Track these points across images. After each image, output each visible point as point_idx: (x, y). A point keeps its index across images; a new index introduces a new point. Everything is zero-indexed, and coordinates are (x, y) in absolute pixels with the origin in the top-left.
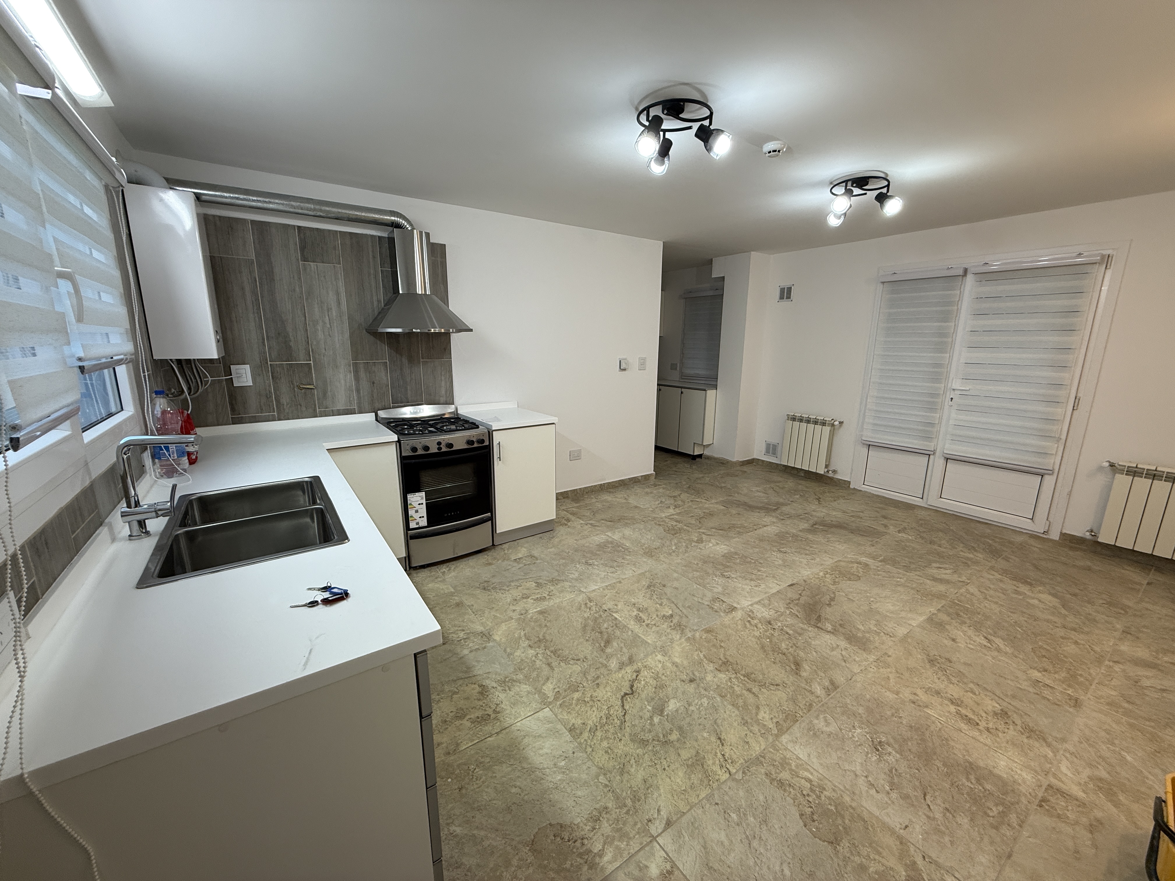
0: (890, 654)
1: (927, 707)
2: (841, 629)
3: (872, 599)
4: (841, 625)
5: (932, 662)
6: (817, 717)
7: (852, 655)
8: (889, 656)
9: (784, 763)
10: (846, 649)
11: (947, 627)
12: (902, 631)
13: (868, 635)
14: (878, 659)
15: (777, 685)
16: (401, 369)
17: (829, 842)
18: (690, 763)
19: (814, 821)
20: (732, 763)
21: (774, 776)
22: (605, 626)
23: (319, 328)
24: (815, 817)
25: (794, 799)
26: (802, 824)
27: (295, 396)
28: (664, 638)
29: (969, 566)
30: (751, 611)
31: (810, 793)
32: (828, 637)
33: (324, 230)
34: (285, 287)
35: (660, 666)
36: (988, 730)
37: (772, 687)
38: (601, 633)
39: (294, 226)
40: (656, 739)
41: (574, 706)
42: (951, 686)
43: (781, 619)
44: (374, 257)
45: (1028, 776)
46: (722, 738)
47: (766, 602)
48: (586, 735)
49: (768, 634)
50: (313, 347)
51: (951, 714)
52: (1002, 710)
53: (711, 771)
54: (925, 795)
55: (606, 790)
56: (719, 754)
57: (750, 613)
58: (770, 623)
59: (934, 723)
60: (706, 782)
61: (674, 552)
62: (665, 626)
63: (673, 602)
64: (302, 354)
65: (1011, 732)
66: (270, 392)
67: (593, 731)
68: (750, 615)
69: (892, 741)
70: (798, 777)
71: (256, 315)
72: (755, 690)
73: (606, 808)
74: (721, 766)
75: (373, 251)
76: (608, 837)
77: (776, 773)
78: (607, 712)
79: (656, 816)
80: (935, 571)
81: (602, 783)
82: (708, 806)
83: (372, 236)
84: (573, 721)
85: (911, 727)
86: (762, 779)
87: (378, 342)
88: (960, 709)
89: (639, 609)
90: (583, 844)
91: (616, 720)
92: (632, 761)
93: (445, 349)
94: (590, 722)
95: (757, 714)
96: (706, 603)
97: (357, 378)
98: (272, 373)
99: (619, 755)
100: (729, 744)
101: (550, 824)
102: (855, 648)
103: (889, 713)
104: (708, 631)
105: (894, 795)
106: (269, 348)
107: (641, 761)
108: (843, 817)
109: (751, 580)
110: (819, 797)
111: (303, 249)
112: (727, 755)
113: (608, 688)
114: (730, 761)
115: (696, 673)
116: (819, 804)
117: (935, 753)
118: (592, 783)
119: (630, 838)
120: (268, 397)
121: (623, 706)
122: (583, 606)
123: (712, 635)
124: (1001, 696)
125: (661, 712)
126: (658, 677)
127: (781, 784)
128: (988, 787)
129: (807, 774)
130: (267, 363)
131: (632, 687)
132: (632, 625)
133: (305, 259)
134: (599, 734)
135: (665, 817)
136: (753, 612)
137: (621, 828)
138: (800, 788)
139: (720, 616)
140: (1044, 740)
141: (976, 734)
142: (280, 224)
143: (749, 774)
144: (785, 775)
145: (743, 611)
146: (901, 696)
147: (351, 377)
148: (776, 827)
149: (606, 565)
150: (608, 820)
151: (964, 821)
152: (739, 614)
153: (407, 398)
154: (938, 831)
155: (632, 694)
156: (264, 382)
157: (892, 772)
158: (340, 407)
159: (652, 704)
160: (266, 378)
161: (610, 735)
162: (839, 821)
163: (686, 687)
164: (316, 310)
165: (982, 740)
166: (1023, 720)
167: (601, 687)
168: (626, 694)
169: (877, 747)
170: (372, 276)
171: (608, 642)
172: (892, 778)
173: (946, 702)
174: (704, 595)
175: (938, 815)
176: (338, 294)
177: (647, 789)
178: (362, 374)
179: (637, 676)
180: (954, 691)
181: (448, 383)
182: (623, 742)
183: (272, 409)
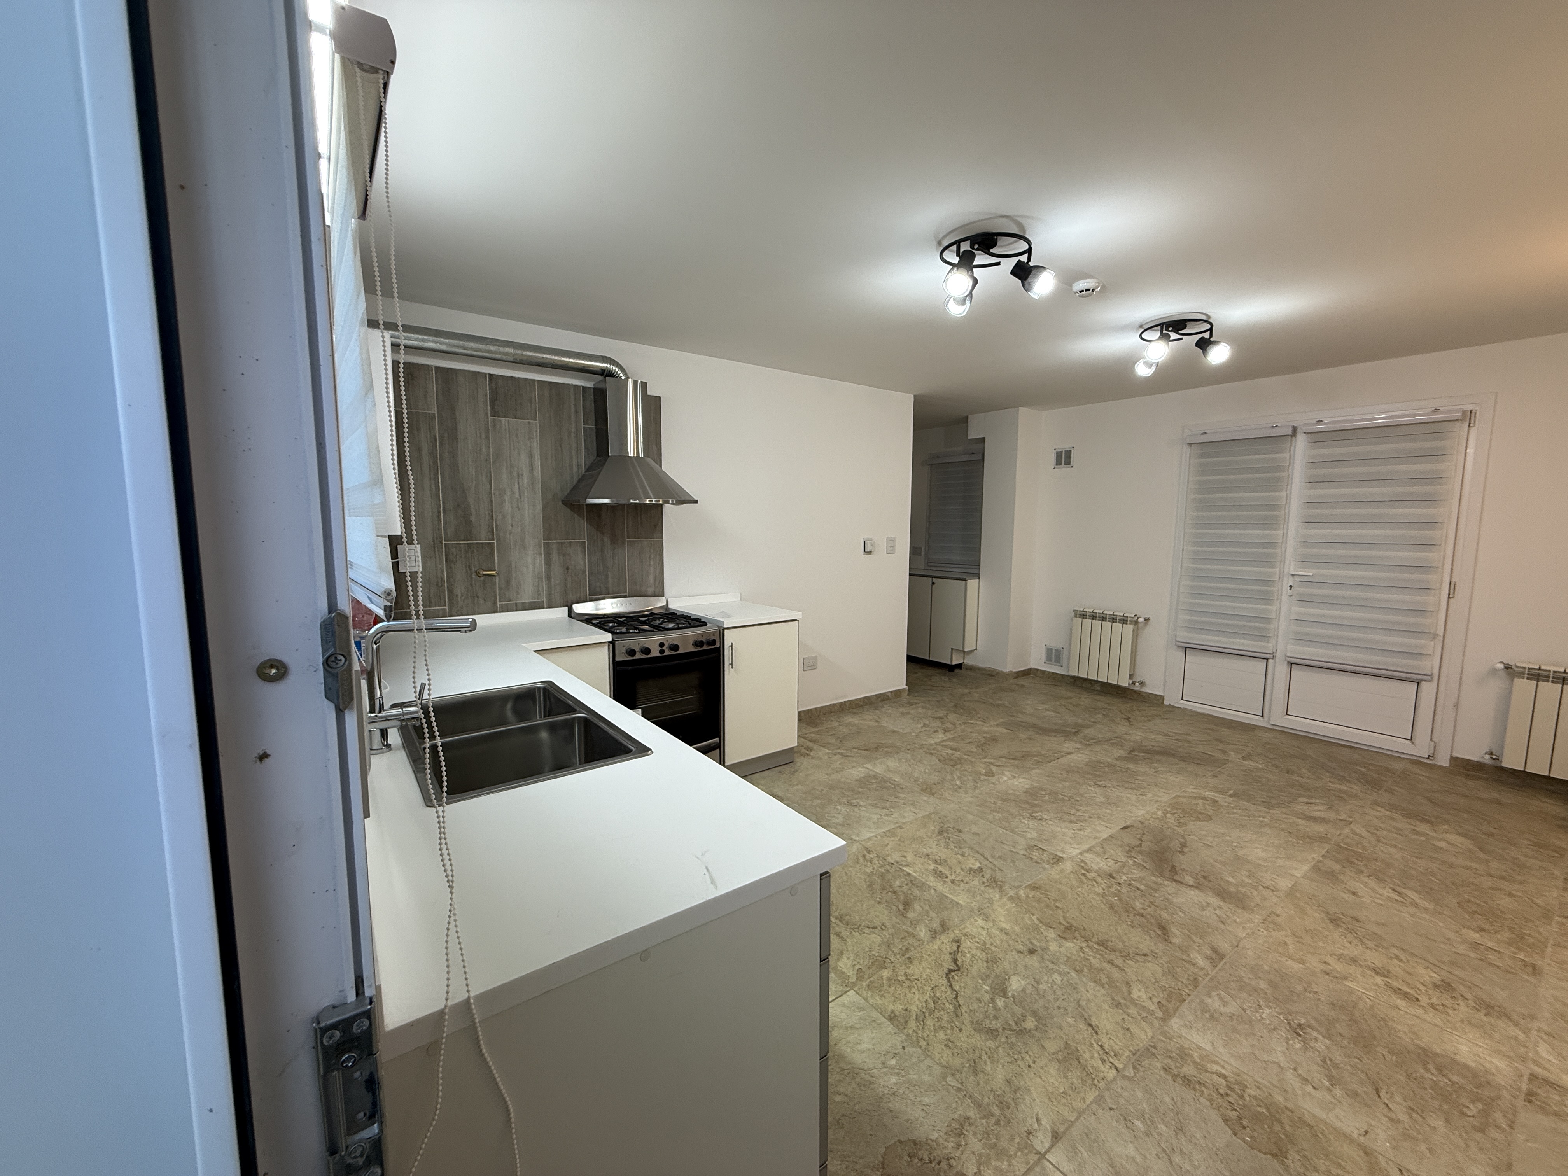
0: (1278, 912)
1: (1345, 978)
2: (1206, 883)
3: (1235, 844)
4: (1204, 877)
5: (1335, 921)
6: (1209, 995)
7: (1229, 914)
8: (1278, 916)
9: (1183, 1055)
10: (1220, 908)
11: (1342, 877)
12: (1284, 884)
13: (1243, 890)
14: (1265, 920)
15: (1145, 955)
16: (602, 551)
17: (1271, 1154)
18: (1060, 1057)
19: (1244, 1128)
20: (1115, 1055)
21: (1175, 1071)
22: (898, 883)
23: (507, 498)
24: (1245, 1123)
25: (1211, 1101)
26: (1230, 1132)
27: (471, 585)
28: (979, 898)
29: (1345, 800)
30: (1083, 861)
31: (1229, 1092)
32: (1192, 892)
33: (519, 379)
34: (470, 448)
35: (984, 933)
36: (1432, 1006)
37: (1138, 958)
38: (895, 892)
39: (485, 374)
40: (1006, 1027)
41: (886, 987)
42: (1368, 951)
43: (1124, 871)
44: (576, 412)
45: (1500, 1063)
46: (1093, 1024)
47: (1098, 849)
48: (913, 1024)
49: (1113, 890)
50: (498, 523)
51: (1379, 987)
52: (1443, 981)
53: (1092, 1067)
54: (1377, 1091)
55: (961, 1095)
56: (1095, 1045)
57: (1083, 865)
58: (1111, 876)
59: (1360, 998)
60: (1089, 1081)
61: (960, 788)
62: (976, 882)
63: (978, 852)
64: (484, 533)
65: (1464, 1010)
66: (442, 579)
67: (921, 1018)
68: (1083, 869)
69: (1313, 1022)
70: (1207, 1072)
71: (433, 482)
72: (1119, 962)
73: (968, 1118)
74: (1103, 1061)
75: (575, 405)
76: (980, 1155)
77: (1176, 1067)
78: (932, 994)
79: (1036, 1126)
80: (1305, 807)
81: (953, 1087)
82: (1100, 1112)
83: (575, 386)
84: (891, 1007)
85: (1333, 1004)
86: (1160, 1076)
87: (576, 515)
88: (1389, 980)
89: (936, 862)
90: (951, 1166)
91: (947, 1005)
92: (984, 1057)
93: (656, 526)
94: (914, 1008)
95: (1130, 993)
96: (1022, 852)
97: (548, 563)
98: (446, 555)
99: (964, 1050)
100: (1104, 1031)
101: (899, 1141)
102: (1231, 906)
103: (1299, 988)
104: (1034, 888)
105: (1338, 1092)
106: (445, 524)
107: (995, 1056)
108: (1280, 1122)
109: (1071, 822)
110: (1242, 1097)
111: (493, 401)
112: (1106, 1047)
113: (924, 964)
114: (1113, 1054)
115: (1034, 942)
116: (1244, 1106)
117: (1374, 1037)
118: (940, 1087)
119: (1011, 1156)
120: (440, 586)
121: (951, 986)
122: (861, 859)
123: (1042, 894)
124: (1436, 963)
125: (1004, 993)
126: (987, 948)
127: (1187, 1082)
128: (1455, 1078)
129: (1216, 1068)
130: (441, 542)
131: (955, 961)
132: (932, 881)
133: (495, 414)
134: (929, 1022)
135: (1049, 1127)
136: (1086, 863)
137: (995, 1145)
138: (1213, 1085)
139: (1044, 868)
140: (1509, 1018)
141: (1420, 1012)
142: (469, 371)
143: (1141, 1069)
144: (1188, 1070)
145: (1072, 861)
146: (1308, 965)
147: (541, 560)
148: (1198, 1136)
149: (875, 806)
150: (975, 1134)
151: (1439, 1123)
152: (1068, 866)
153: (607, 588)
154: (1406, 1136)
155: (958, 970)
156: (436, 567)
157: (1325, 1062)
158: (526, 599)
159: (989, 982)
160: (438, 561)
161: (944, 1023)
162: (1277, 1128)
163: (1026, 960)
164: (505, 476)
165: (1429, 1019)
166: (1474, 994)
167: (916, 962)
168: (950, 971)
169: (1298, 1031)
170: (573, 435)
171: (907, 904)
172: (1329, 1070)
173: (1369, 972)
174: (1016, 842)
175: (1403, 1117)
176: (531, 457)
177: (1015, 1092)
178: (555, 557)
179: (958, 947)
180: (1376, 958)
181: (658, 570)
182: (964, 1031)
183: (442, 601)
